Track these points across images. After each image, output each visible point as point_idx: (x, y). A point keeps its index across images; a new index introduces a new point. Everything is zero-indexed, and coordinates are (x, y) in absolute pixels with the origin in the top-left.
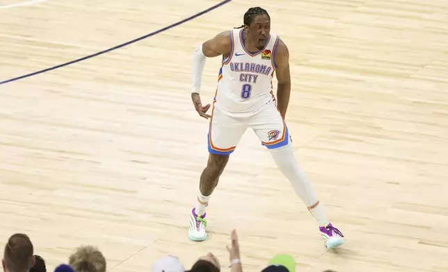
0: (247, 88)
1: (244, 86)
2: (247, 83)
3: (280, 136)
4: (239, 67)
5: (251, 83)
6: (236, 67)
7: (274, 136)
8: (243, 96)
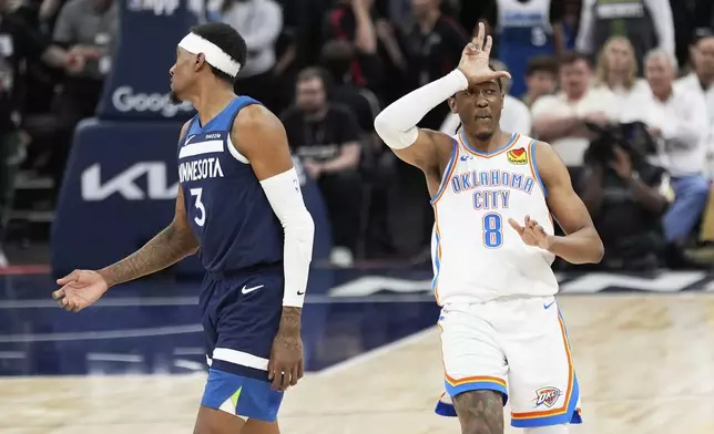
0: (492, 225)
1: (487, 219)
2: (491, 210)
3: (559, 403)
4: (470, 180)
5: (499, 210)
6: (465, 181)
7: (550, 400)
8: (488, 242)
